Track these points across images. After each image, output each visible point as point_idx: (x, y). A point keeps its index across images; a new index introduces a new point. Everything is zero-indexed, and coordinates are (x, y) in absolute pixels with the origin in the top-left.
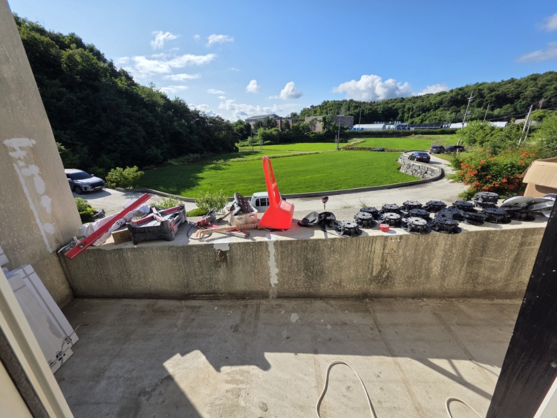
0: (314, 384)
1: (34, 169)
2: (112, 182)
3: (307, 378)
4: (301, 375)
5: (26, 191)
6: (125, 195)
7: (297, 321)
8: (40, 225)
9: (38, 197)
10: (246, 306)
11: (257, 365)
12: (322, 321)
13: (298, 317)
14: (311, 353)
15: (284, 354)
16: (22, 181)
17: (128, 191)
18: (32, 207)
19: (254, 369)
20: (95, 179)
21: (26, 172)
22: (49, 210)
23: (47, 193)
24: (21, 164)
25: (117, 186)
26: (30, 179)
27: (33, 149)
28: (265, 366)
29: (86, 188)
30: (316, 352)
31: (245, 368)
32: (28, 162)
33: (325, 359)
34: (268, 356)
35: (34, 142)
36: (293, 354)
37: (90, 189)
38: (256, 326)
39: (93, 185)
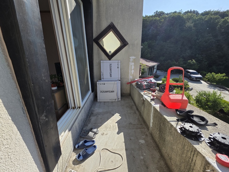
0: (113, 148)
1: (133, 64)
2: (207, 79)
3: (115, 146)
4: (116, 144)
5: (130, 68)
6: (208, 86)
7: (140, 143)
8: (130, 76)
9: (131, 70)
10: (141, 124)
11: (118, 131)
12: (145, 154)
13: (142, 143)
14: (125, 148)
15: (124, 138)
16: (130, 66)
17: (212, 84)
18: (130, 71)
19: (117, 130)
20: (199, 76)
21: (131, 64)
22: (133, 73)
23: (134, 69)
24: (131, 62)
25: (208, 81)
26: (131, 65)
27: (134, 59)
28: (118, 133)
29: (193, 78)
30: (126, 150)
31: (117, 128)
32: (132, 62)
33: (124, 153)
34: (122, 134)
35: (135, 57)
36: (124, 141)
37: (194, 79)
38: (133, 129)
39: (197, 78)
